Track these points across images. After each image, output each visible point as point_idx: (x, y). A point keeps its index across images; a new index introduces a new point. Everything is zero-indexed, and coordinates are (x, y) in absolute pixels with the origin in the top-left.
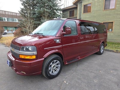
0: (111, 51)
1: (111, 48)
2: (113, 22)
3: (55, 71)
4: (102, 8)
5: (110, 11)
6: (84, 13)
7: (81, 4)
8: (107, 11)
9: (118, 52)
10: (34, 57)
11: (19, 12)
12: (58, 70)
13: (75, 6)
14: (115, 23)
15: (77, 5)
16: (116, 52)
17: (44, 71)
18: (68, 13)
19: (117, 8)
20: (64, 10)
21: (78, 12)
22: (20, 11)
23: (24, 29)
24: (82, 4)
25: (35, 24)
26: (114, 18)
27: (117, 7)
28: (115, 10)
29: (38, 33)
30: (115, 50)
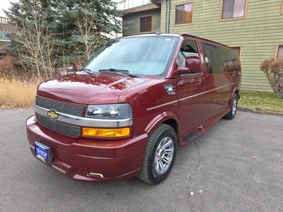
0: (246, 110)
1: (243, 103)
2: (239, 48)
3: (164, 163)
4: (218, 15)
5: (234, 22)
6: (176, 23)
7: (168, 3)
8: (228, 22)
9: (261, 113)
10: (126, 132)
11: (5, 12)
12: (170, 159)
13: (155, 7)
14: (244, 48)
15: (160, 5)
16: (256, 113)
17: (146, 165)
18: (137, 23)
19: (248, 17)
20: (128, 15)
21: (163, 21)
22: (8, 11)
23: (23, 59)
24: (172, 2)
25: (56, 47)
26: (243, 39)
27: (249, 14)
28: (245, 21)
29: (111, 70)
30: (253, 107)
